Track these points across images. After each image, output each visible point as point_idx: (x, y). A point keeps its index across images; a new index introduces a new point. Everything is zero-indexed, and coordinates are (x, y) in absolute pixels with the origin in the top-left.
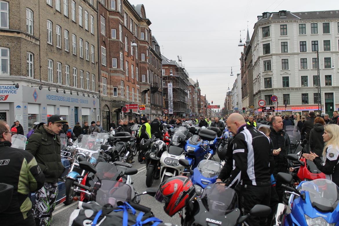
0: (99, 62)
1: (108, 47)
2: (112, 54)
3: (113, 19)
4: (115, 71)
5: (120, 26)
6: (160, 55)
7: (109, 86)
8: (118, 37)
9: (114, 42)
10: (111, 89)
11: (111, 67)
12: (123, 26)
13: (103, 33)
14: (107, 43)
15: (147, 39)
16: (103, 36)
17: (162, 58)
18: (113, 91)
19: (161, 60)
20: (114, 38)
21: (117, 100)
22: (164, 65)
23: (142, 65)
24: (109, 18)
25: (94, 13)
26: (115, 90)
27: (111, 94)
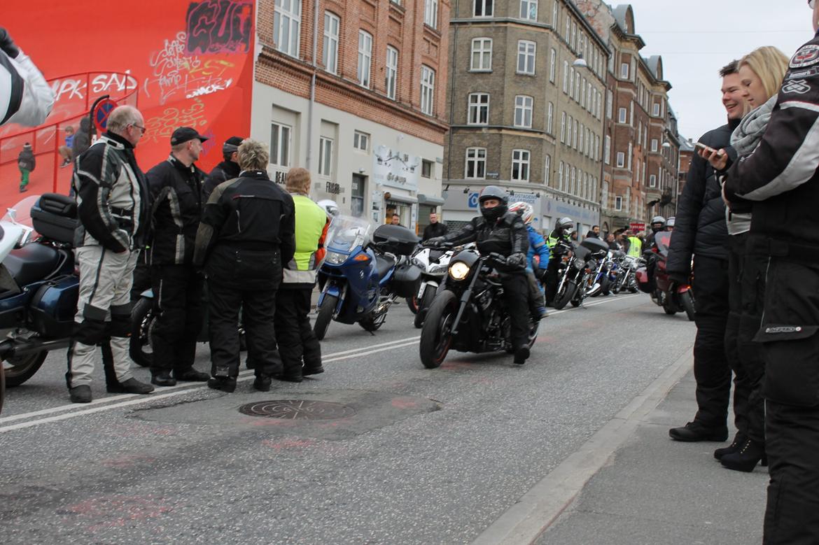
0: (602, 161)
1: (613, 136)
2: (618, 146)
3: (623, 93)
4: (621, 173)
5: (632, 103)
6: (677, 135)
7: (610, 195)
8: (628, 122)
9: (622, 127)
10: (612, 199)
11: (615, 166)
12: (636, 103)
13: (609, 115)
14: (613, 129)
15: (662, 116)
16: (609, 120)
17: (681, 142)
18: (615, 202)
19: (678, 145)
20: (622, 122)
21: (620, 215)
22: (683, 152)
23: (651, 159)
24: (617, 91)
25: (602, 89)
26: (618, 200)
27: (612, 206)
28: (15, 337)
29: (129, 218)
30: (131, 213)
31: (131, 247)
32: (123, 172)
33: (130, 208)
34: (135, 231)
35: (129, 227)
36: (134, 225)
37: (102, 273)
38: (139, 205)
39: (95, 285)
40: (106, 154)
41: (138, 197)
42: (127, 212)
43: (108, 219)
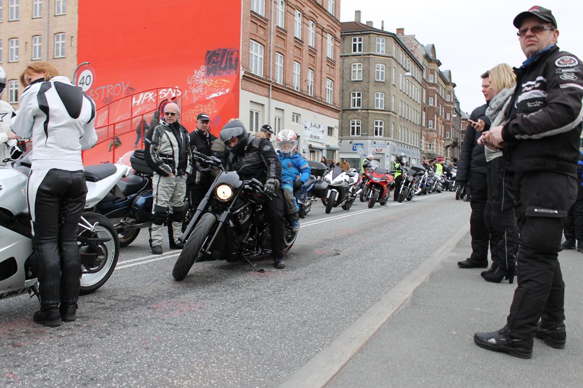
0: (421, 125)
1: (427, 112)
2: (429, 117)
3: (431, 89)
4: (431, 131)
5: (436, 95)
6: (460, 111)
7: (426, 142)
8: (434, 104)
9: (431, 107)
10: (427, 144)
11: (428, 127)
12: (438, 94)
13: (424, 101)
14: (426, 109)
15: (452, 101)
16: (424, 104)
17: (462, 114)
18: (428, 147)
19: (460, 116)
20: (431, 104)
21: (431, 153)
22: (463, 120)
23: (447, 123)
24: (428, 89)
25: (420, 88)
26: (430, 145)
27: (427, 148)
28: (124, 222)
29: (171, 159)
30: (172, 156)
31: (176, 174)
32: (164, 136)
33: (171, 154)
34: (177, 166)
35: (172, 163)
36: (174, 162)
37: (159, 188)
38: (178, 152)
39: (157, 194)
40: (156, 128)
41: (176, 148)
42: (170, 156)
43: (156, 160)
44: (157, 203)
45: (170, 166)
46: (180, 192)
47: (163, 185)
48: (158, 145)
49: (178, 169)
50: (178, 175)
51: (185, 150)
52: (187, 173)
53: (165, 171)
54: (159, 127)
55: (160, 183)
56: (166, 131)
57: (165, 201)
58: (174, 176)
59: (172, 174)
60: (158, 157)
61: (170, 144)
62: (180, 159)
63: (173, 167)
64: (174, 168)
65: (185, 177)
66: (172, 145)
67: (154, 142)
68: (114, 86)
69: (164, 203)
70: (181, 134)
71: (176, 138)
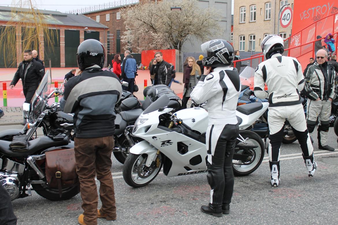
28: (288, 128)
29: (319, 89)
30: (319, 87)
31: (322, 99)
32: (314, 73)
33: (319, 85)
34: (322, 93)
35: (319, 92)
36: (321, 91)
37: (310, 108)
38: (324, 84)
39: (308, 112)
40: (309, 67)
41: (323, 81)
42: (318, 87)
43: (307, 89)
44: (308, 118)
45: (317, 94)
46: (325, 111)
47: (313, 106)
48: (310, 79)
49: (324, 95)
50: (323, 100)
51: (329, 82)
52: (331, 98)
53: (314, 97)
54: (311, 67)
55: (310, 105)
56: (316, 70)
57: (314, 117)
58: (321, 100)
59: (319, 99)
60: (309, 87)
61: (318, 78)
62: (325, 89)
63: (319, 94)
64: (321, 95)
65: (329, 101)
66: (319, 79)
67: (307, 77)
68: (321, 7)
69: (313, 119)
70: (328, 71)
71: (323, 74)
